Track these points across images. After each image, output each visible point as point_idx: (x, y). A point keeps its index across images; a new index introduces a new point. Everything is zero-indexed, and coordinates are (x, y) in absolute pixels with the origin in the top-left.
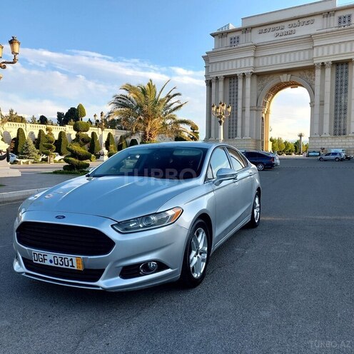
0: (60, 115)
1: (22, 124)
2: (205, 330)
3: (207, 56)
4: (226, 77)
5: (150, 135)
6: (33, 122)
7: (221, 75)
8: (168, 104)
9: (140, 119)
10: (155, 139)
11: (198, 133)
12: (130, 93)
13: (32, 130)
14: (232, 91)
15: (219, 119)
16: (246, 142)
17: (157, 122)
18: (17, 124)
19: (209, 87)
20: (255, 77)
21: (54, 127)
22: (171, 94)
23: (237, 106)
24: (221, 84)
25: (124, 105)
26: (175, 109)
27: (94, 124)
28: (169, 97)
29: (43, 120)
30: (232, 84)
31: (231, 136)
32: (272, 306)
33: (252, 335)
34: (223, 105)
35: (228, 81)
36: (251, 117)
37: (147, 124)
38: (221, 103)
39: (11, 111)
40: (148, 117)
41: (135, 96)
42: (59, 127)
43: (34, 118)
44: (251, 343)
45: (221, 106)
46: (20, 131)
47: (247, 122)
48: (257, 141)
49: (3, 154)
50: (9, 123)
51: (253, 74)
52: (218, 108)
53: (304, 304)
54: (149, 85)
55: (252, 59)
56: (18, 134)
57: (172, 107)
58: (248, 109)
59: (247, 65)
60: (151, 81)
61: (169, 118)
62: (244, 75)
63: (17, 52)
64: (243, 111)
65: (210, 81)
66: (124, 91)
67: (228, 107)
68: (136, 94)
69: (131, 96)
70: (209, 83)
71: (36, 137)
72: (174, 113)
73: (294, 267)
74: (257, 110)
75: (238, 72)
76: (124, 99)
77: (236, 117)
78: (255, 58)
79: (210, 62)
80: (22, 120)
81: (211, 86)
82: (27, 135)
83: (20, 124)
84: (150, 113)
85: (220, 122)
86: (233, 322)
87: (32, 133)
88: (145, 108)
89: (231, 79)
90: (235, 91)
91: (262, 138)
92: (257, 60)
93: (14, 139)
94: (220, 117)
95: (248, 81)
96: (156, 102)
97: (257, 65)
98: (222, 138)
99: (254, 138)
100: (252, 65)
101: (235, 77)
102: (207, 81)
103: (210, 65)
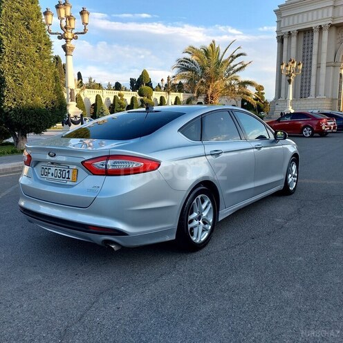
0: (132, 81)
1: (100, 91)
2: (216, 305)
3: (279, 10)
4: (299, 32)
5: (212, 98)
6: (109, 89)
7: (294, 29)
8: (232, 65)
9: (202, 82)
10: (217, 101)
11: (263, 93)
12: (193, 55)
13: (108, 96)
14: (306, 46)
15: (288, 78)
16: (321, 102)
17: (219, 84)
18: (95, 90)
19: (280, 44)
20: (334, 30)
21: (127, 92)
22: (235, 54)
23: (311, 63)
24: (294, 39)
25: (187, 69)
26: (238, 70)
27: (163, 89)
28: (233, 57)
29: (118, 87)
30: (307, 39)
31: (303, 96)
32: (298, 286)
33: (266, 317)
34: (293, 62)
35: (302, 36)
36: (327, 74)
37: (209, 87)
38: (291, 60)
39: (90, 79)
40: (210, 79)
41: (197, 58)
42: (131, 92)
43: (109, 85)
44: (261, 325)
45: (290, 63)
46: (98, 98)
47: (322, 80)
48: (333, 100)
49: (78, 119)
50: (89, 90)
51: (331, 26)
52: (287, 66)
53: (337, 289)
54: (211, 46)
55: (331, 9)
56: (96, 100)
57: (236, 68)
58: (323, 66)
59: (325, 16)
60: (213, 42)
61: (232, 79)
62: (321, 28)
63: (87, 22)
64: (318, 67)
65: (282, 36)
66: (187, 54)
67: (299, 64)
68: (198, 56)
69: (194, 58)
70: (281, 40)
71: (112, 102)
72: (237, 74)
73: (338, 244)
74: (334, 66)
75: (313, 25)
76: (187, 62)
77: (310, 74)
78: (335, 7)
79: (283, 16)
80: (99, 86)
81: (282, 43)
82: (104, 100)
83: (98, 91)
84: (213, 75)
85: (289, 81)
86: (249, 299)
87: (108, 99)
88: (208, 70)
89: (306, 33)
90: (310, 46)
91: (340, 96)
92: (336, 9)
93: (93, 105)
94: (289, 75)
95: (325, 34)
96: (219, 63)
97: (336, 16)
98: (291, 99)
99: (330, 96)
100: (331, 16)
101: (310, 30)
102: (278, 37)
103: (282, 20)
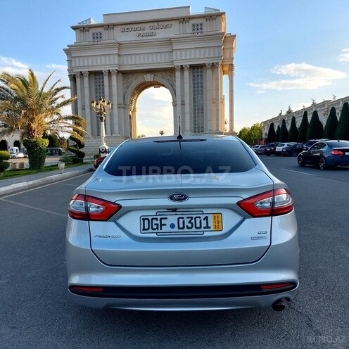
3: (69, 50)
4: (91, 73)
7: (85, 70)
14: (98, 87)
15: (100, 116)
16: (116, 139)
19: (73, 82)
20: (120, 75)
24: (86, 80)
30: (98, 81)
35: (93, 77)
36: (119, 114)
38: (100, 100)
45: (100, 102)
47: (116, 119)
48: (126, 138)
51: (119, 72)
52: (98, 104)
55: (116, 57)
58: (116, 107)
59: (112, 62)
62: (109, 72)
65: (74, 76)
70: (73, 78)
74: (124, 108)
75: (102, 69)
78: (119, 55)
79: (73, 56)
81: (75, 82)
84: (35, 107)
85: (101, 118)
88: (30, 101)
89: (96, 75)
90: (102, 87)
91: (131, 135)
92: (121, 58)
94: (101, 113)
95: (114, 78)
97: (121, 63)
98: (104, 135)
99: (123, 135)
100: (117, 63)
101: (100, 73)
102: (70, 76)
103: (73, 60)
